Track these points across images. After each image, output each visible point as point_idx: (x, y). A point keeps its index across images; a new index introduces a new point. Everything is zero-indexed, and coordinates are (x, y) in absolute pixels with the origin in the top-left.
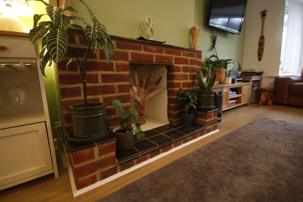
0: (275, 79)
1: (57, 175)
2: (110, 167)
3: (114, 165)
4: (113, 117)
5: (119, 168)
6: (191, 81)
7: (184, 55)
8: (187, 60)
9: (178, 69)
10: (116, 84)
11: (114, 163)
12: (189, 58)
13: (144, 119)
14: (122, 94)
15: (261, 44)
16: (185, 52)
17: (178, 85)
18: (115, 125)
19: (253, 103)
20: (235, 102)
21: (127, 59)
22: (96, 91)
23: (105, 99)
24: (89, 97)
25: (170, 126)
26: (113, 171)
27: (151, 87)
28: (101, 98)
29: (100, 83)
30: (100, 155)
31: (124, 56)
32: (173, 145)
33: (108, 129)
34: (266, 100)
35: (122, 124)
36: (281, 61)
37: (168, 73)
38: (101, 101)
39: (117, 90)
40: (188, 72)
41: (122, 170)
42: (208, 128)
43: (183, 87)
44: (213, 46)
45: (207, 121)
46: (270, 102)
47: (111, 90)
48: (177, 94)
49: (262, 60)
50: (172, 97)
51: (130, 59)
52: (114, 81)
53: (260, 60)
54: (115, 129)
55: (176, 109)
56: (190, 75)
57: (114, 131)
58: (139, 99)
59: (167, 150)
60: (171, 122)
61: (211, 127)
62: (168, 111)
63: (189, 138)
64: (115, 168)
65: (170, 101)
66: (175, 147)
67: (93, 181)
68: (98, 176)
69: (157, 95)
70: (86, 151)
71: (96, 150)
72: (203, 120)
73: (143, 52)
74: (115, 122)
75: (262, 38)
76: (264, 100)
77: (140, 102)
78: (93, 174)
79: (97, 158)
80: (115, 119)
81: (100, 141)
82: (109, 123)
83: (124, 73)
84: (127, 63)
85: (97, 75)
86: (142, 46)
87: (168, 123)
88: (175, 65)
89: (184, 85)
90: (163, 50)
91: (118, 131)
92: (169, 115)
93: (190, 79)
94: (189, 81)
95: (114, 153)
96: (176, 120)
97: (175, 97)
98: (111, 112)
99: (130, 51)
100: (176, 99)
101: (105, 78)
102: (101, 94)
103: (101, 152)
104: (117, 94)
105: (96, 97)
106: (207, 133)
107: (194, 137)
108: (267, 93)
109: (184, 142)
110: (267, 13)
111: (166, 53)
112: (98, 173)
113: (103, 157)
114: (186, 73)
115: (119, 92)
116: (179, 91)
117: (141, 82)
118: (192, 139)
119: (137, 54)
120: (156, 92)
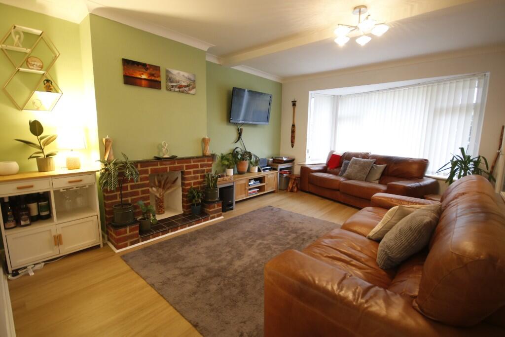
0: (302, 167)
1: (102, 246)
2: (136, 239)
3: (137, 238)
4: (138, 210)
5: (140, 240)
6: (202, 180)
7: (194, 162)
8: (198, 165)
9: (189, 173)
10: (140, 190)
11: (138, 237)
12: (199, 164)
13: (163, 210)
14: (144, 195)
15: (293, 132)
16: (194, 160)
17: (189, 184)
18: (139, 215)
19: (283, 190)
20: (258, 191)
21: (148, 173)
22: (127, 195)
23: (132, 200)
24: (123, 199)
25: (184, 215)
26: (137, 242)
27: (169, 185)
28: (129, 199)
29: (129, 190)
30: (130, 232)
31: (146, 172)
32: (179, 228)
33: (134, 218)
34: (292, 187)
35: (143, 214)
36: (308, 150)
37: (182, 175)
38: (130, 202)
39: (140, 193)
40: (198, 173)
41: (142, 241)
42: (211, 216)
43: (194, 185)
44: (239, 138)
45: (211, 210)
46: (295, 190)
47: (137, 193)
48: (188, 191)
49: (294, 147)
50: (184, 193)
51: (150, 173)
52: (139, 188)
53: (292, 147)
54: (139, 218)
55: (187, 202)
56: (200, 176)
57: (138, 219)
58: (158, 195)
59: (174, 231)
60: (184, 212)
61: (216, 215)
62: (182, 203)
63: (193, 223)
64: (139, 240)
65: (183, 196)
66: (181, 229)
67: (126, 246)
68: (128, 244)
69: (175, 190)
70: (122, 230)
71: (128, 229)
72: (208, 210)
73: (159, 167)
74: (139, 214)
75: (293, 126)
76: (291, 187)
77: (160, 197)
78: (126, 242)
79: (128, 234)
80: (139, 212)
81: (130, 225)
82: (135, 214)
83: (145, 182)
84: (147, 175)
85: (127, 186)
86: (159, 163)
87: (183, 212)
88: (186, 171)
89: (195, 184)
90: (175, 163)
91: (140, 220)
92: (183, 207)
93: (201, 178)
94: (200, 180)
95: (138, 231)
96: (187, 210)
97: (187, 193)
98: (136, 207)
99: (149, 168)
100: (187, 195)
101: (132, 187)
102: (130, 196)
103: (131, 230)
104: (141, 196)
105: (127, 199)
106: (211, 219)
107: (198, 222)
108: (293, 181)
109: (189, 226)
110: (297, 104)
111: (178, 164)
112: (128, 242)
113: (132, 233)
114: (197, 175)
115: (142, 194)
116: (190, 189)
117: (160, 182)
118: (196, 224)
119: (155, 169)
120: (173, 189)
